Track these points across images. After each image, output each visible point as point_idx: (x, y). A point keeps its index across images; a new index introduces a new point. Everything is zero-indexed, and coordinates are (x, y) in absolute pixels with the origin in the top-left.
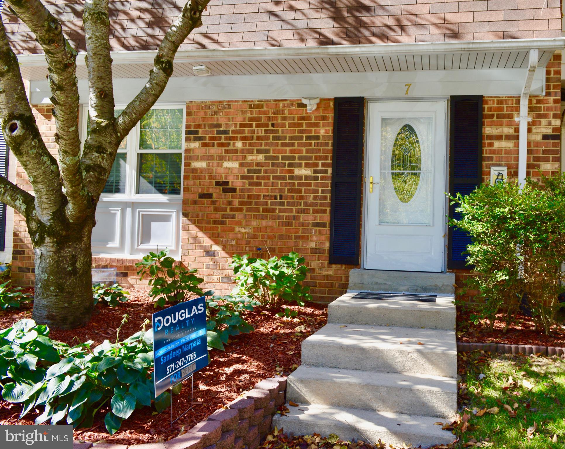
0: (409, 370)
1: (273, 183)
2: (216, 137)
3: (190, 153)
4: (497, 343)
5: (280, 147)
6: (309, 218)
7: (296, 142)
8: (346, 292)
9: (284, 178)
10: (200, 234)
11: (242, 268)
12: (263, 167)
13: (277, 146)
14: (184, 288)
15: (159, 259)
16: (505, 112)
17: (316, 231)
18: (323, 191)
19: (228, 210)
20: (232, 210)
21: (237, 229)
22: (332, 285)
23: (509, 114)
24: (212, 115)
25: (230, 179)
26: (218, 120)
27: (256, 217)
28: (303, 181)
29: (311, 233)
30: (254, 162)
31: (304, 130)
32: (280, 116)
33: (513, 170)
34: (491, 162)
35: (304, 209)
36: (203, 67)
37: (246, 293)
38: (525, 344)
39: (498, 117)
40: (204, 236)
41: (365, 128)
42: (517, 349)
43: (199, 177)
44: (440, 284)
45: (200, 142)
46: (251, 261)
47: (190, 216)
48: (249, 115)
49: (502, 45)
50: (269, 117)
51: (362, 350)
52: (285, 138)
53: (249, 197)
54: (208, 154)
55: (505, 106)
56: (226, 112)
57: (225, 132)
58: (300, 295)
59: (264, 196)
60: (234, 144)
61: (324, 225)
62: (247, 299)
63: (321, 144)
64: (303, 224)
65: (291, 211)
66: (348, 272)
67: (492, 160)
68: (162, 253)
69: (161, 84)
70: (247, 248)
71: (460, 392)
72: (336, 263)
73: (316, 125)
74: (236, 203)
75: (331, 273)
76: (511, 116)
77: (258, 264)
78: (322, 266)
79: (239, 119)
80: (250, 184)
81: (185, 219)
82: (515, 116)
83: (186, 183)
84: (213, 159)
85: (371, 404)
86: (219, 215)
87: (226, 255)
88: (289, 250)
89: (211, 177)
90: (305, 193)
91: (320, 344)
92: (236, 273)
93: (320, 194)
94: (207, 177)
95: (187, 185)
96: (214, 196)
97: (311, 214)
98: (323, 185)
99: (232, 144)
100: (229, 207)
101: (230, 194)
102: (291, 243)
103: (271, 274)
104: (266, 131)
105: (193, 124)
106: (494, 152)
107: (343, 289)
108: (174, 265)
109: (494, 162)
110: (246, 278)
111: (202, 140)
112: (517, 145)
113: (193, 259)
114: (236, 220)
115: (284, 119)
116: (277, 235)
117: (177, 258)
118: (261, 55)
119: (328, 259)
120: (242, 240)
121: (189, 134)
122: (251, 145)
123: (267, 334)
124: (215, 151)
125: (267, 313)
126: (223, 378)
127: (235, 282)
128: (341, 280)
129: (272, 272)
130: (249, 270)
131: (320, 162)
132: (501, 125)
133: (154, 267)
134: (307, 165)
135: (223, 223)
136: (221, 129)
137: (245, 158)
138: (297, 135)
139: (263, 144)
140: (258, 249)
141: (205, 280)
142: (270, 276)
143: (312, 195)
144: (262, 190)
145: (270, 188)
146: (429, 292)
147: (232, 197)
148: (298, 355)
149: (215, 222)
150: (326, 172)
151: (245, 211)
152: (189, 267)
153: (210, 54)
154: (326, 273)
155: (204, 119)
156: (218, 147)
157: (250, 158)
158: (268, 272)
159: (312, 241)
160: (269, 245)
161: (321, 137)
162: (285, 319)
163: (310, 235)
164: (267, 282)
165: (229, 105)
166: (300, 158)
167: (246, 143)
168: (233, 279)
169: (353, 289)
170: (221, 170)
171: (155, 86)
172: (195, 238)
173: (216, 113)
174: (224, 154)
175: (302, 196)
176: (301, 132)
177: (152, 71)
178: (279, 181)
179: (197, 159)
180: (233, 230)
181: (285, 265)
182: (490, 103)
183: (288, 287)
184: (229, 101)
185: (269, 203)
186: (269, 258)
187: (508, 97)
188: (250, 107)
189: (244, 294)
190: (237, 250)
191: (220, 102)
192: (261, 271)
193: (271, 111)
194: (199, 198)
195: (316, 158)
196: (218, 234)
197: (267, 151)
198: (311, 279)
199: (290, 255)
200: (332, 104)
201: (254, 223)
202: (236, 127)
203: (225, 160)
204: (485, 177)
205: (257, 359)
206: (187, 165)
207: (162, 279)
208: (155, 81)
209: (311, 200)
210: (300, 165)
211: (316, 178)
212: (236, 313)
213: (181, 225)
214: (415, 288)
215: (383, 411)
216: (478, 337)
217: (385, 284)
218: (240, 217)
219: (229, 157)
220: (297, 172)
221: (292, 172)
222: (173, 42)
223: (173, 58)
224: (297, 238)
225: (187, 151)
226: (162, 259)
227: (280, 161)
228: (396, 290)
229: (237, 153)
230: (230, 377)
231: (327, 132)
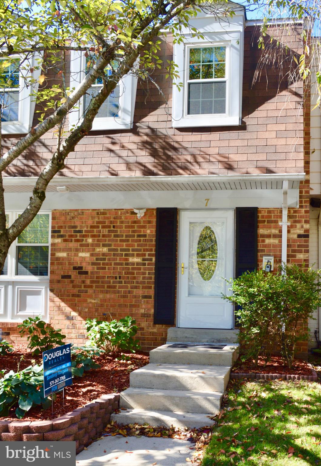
0: (195, 389)
1: (114, 267)
2: (73, 235)
3: (55, 246)
4: (257, 373)
5: (119, 243)
6: (140, 292)
7: (130, 239)
8: (165, 344)
9: (122, 264)
10: (63, 304)
11: (92, 328)
12: (107, 256)
13: (117, 242)
14: (53, 342)
15: (35, 322)
16: (273, 219)
17: (144, 301)
18: (149, 274)
19: (83, 287)
20: (85, 287)
21: (89, 300)
22: (156, 339)
23: (275, 220)
24: (70, 219)
25: (84, 265)
26: (74, 223)
27: (102, 292)
28: (135, 266)
29: (141, 303)
30: (101, 253)
31: (135, 230)
32: (118, 220)
33: (278, 259)
34: (264, 253)
35: (136, 286)
36: (64, 187)
37: (95, 344)
38: (273, 373)
39: (268, 222)
40: (65, 305)
41: (178, 229)
42: (268, 376)
43: (61, 264)
44: (229, 337)
45: (62, 238)
46: (99, 323)
47: (55, 291)
48: (96, 220)
49: (264, 177)
50: (111, 221)
51: (167, 377)
52: (122, 236)
53: (97, 277)
54: (67, 247)
55: (273, 215)
56: (80, 217)
57: (80, 232)
58: (132, 345)
59: (108, 277)
60: (86, 240)
61: (150, 297)
62: (96, 349)
63: (148, 241)
64: (135, 297)
65: (127, 287)
66: (167, 329)
67: (264, 252)
68: (37, 318)
69: (37, 207)
70: (96, 314)
71: (224, 400)
72: (159, 324)
73: (144, 227)
74: (88, 282)
75: (155, 330)
76: (276, 222)
77: (103, 325)
78: (149, 326)
79: (90, 222)
80: (98, 268)
81: (52, 294)
82: (279, 221)
83: (52, 267)
84: (71, 251)
85: (170, 408)
86: (76, 291)
87: (81, 319)
88: (126, 315)
89: (70, 264)
90: (136, 274)
91: (142, 374)
92: (88, 331)
93: (147, 276)
94: (67, 264)
95: (53, 269)
96: (72, 277)
97: (141, 289)
98: (149, 269)
99: (85, 240)
100: (83, 285)
101: (84, 275)
102: (127, 310)
103: (112, 331)
104: (109, 231)
105: (56, 226)
106: (265, 246)
107: (163, 341)
108: (45, 326)
109: (265, 253)
110: (95, 335)
111: (64, 237)
112: (280, 241)
113: (57, 322)
114: (88, 294)
115: (122, 222)
116: (117, 304)
117: (47, 321)
118: (105, 181)
119: (153, 321)
120: (92, 308)
121: (54, 233)
122: (98, 241)
123: (109, 371)
124: (72, 245)
125: (110, 358)
126: (81, 394)
127: (88, 338)
128: (162, 336)
129: (112, 330)
130: (97, 329)
131: (147, 253)
132: (270, 228)
133: (32, 328)
134: (138, 255)
135: (78, 296)
136: (77, 229)
137: (94, 250)
138: (130, 234)
139: (107, 240)
140: (104, 314)
141: (67, 337)
142: (111, 333)
143: (142, 276)
144: (107, 273)
145: (112, 271)
146: (222, 343)
147: (85, 278)
148: (128, 381)
149: (73, 295)
150: (151, 260)
151: (94, 288)
152: (54, 328)
153: (69, 180)
154: (152, 330)
155: (64, 222)
156: (75, 242)
157: (98, 250)
158: (110, 330)
159: (142, 308)
160: (111, 312)
161: (147, 236)
162: (122, 361)
163: (140, 304)
164: (110, 337)
165: (83, 212)
166: (133, 250)
167: (95, 239)
168: (86, 335)
169: (170, 341)
170: (77, 259)
171: (34, 208)
172: (59, 307)
173: (73, 218)
174: (79, 247)
175: (135, 277)
176: (134, 232)
177: (31, 198)
178: (119, 267)
179: (60, 250)
180: (86, 301)
181: (122, 325)
182: (263, 212)
183: (124, 340)
184: (82, 210)
185: (112, 282)
186: (111, 320)
187: (275, 208)
188: (98, 214)
189: (94, 345)
190: (89, 315)
191: (76, 210)
192: (105, 329)
193: (112, 216)
194: (62, 278)
195: (144, 250)
196: (76, 304)
197: (110, 245)
198: (141, 335)
199: (126, 318)
200: (155, 212)
201: (101, 296)
202: (87, 228)
203: (80, 252)
204: (260, 263)
205: (102, 384)
206: (53, 255)
207: (37, 336)
208: (34, 205)
209: (141, 279)
210: (133, 255)
211: (144, 264)
212: (89, 358)
213: (49, 297)
214: (212, 340)
215: (177, 411)
216: (245, 370)
217: (192, 338)
218: (91, 292)
219: (83, 249)
220: (131, 260)
221: (127, 260)
222: (46, 180)
223: (45, 189)
224: (131, 306)
225: (53, 245)
226: (37, 322)
227: (119, 252)
228: (199, 342)
229: (89, 246)
230: (85, 394)
231: (151, 232)
